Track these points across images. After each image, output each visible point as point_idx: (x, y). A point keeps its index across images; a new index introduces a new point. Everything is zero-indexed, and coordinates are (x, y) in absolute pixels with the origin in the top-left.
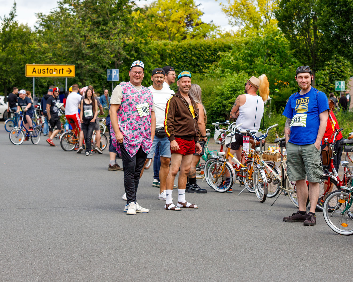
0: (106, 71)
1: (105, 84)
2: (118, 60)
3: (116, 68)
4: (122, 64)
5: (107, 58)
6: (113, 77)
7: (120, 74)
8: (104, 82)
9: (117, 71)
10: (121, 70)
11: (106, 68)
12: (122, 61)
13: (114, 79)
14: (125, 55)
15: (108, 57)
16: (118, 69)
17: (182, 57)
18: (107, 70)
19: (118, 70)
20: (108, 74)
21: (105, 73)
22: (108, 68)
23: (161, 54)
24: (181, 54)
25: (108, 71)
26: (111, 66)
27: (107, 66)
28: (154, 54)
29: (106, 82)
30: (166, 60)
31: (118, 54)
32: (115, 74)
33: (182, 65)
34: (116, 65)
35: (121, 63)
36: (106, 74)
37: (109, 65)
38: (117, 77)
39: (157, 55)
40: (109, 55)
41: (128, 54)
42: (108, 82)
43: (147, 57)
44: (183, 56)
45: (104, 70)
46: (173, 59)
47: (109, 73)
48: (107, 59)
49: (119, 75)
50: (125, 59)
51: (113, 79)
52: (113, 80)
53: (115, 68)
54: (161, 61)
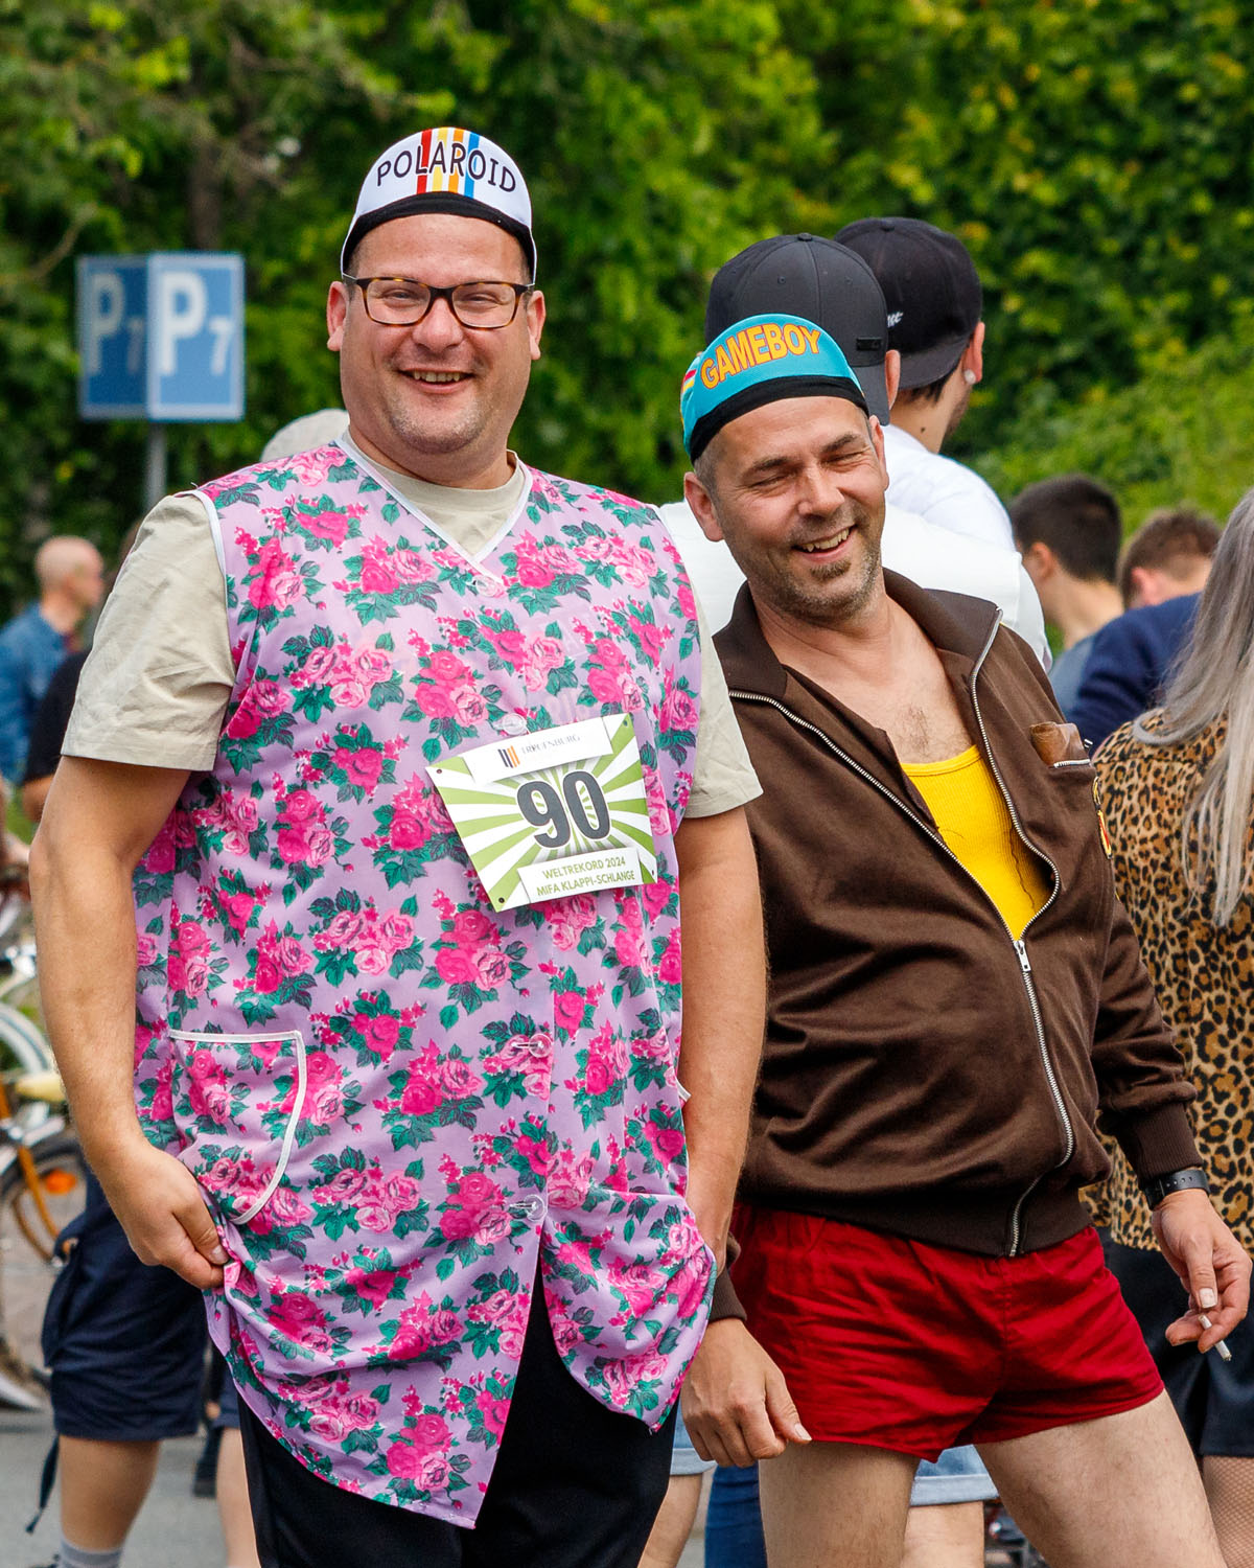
0: (64, 281)
1: (53, 457)
2: (227, 125)
3: (204, 233)
4: (290, 190)
5: (86, 99)
6: (163, 360)
7: (262, 317)
8: (38, 432)
9: (212, 281)
10: (274, 268)
11: (65, 247)
12: (289, 146)
13: (176, 388)
14: (337, 54)
15: (92, 85)
16: (228, 246)
17: (1123, 87)
18: (84, 265)
19: (231, 265)
20: (97, 326)
21: (58, 307)
22: (93, 242)
23: (821, 44)
24: (1108, 52)
25: (98, 280)
26: (134, 215)
27: (86, 212)
28: (728, 47)
29: (61, 439)
30: (898, 124)
31: (238, 48)
32: (190, 324)
33: (1116, 201)
34: (202, 201)
35: (271, 165)
36: (70, 324)
37: (108, 198)
38: (218, 362)
39: (767, 67)
40: (116, 59)
41: (364, 47)
42: (90, 434)
43: (635, 95)
44: (1139, 72)
45: (32, 261)
46: (988, 114)
47: (105, 303)
48: (87, 118)
49: (251, 334)
50: (332, 110)
51: (166, 398)
52: (160, 409)
53: (191, 243)
54: (829, 141)
